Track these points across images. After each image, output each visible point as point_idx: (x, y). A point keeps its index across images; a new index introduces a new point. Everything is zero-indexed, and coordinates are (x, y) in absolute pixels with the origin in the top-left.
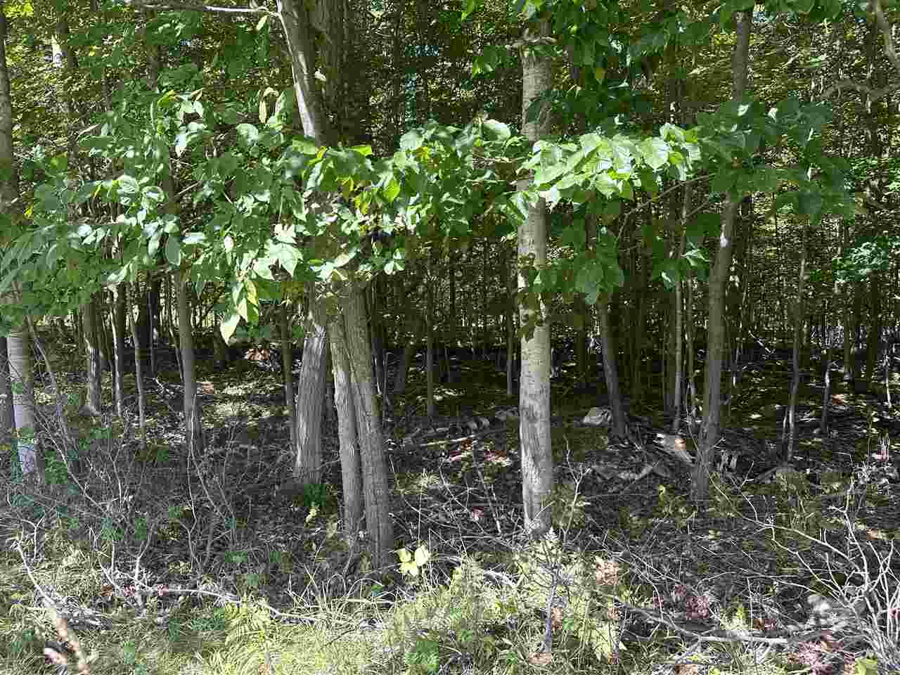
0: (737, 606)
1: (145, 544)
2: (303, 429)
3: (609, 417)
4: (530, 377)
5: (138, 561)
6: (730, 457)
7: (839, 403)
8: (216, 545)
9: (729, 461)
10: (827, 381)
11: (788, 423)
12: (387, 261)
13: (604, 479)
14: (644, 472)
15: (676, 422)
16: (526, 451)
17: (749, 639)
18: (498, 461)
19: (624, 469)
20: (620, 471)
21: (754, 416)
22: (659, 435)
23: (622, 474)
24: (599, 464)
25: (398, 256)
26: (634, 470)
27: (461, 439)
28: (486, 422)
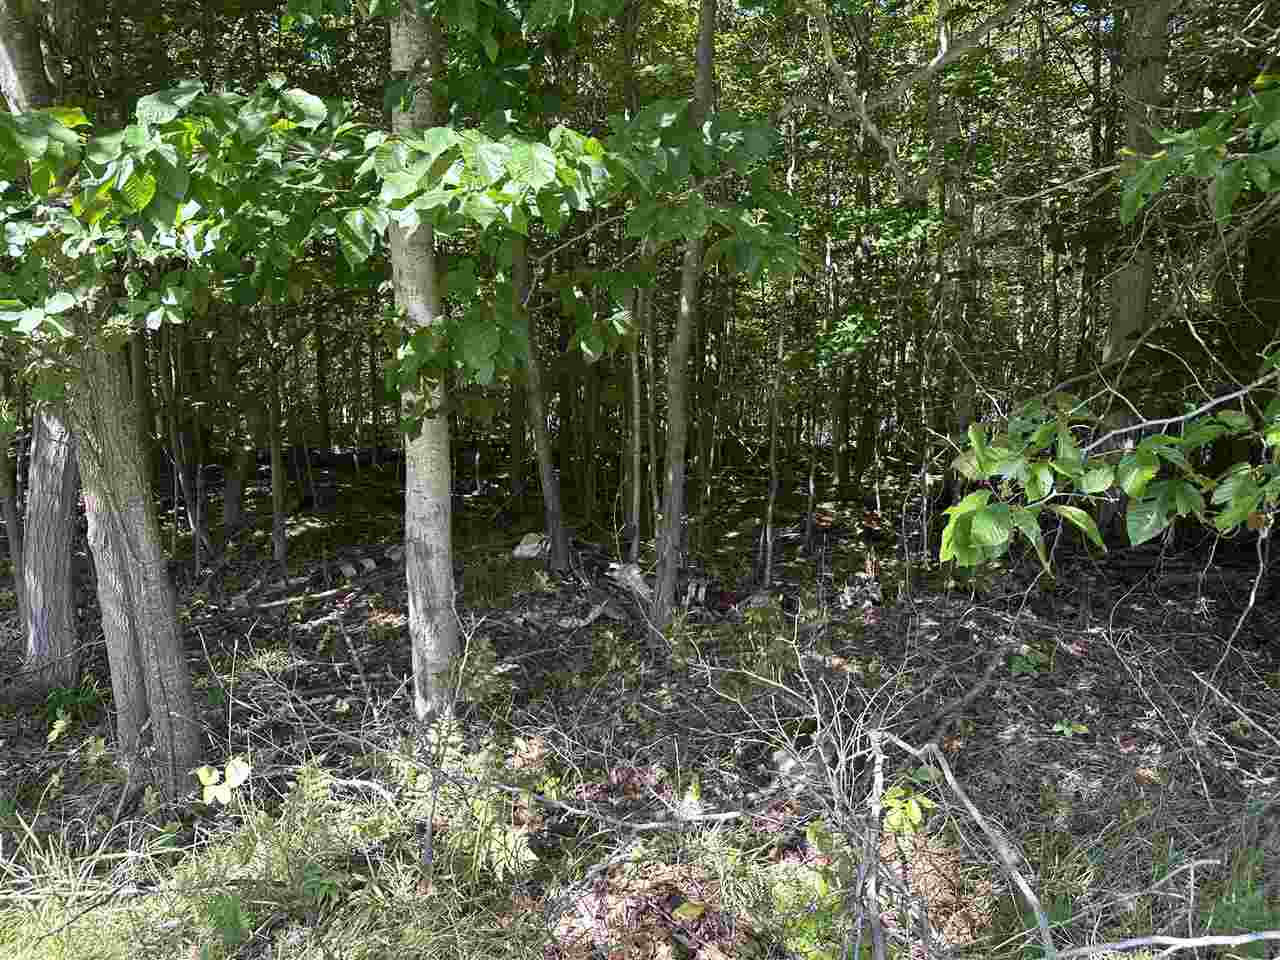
0: (691, 777)
3: (549, 546)
4: (418, 492)
6: (698, 587)
7: (825, 512)
9: (697, 592)
10: (812, 487)
11: (765, 541)
12: (152, 308)
13: (539, 631)
14: (592, 616)
15: (635, 547)
16: (414, 601)
17: (701, 818)
18: (386, 620)
19: (565, 615)
20: (560, 617)
21: (732, 535)
22: (612, 565)
23: (564, 621)
24: (532, 610)
25: (172, 300)
26: (579, 614)
27: (328, 593)
28: (370, 564)
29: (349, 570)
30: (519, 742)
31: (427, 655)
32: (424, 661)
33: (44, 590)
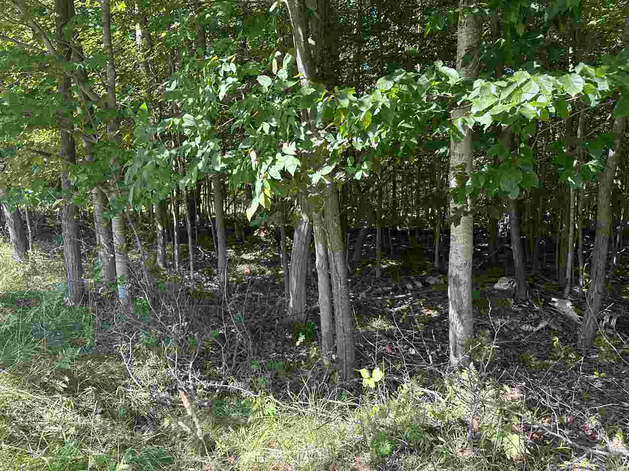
0: (617, 430)
1: (195, 354)
2: (294, 284)
3: (514, 285)
4: (457, 253)
5: (191, 365)
6: (611, 318)
8: (239, 357)
9: (610, 321)
12: (358, 170)
13: (509, 330)
14: (541, 326)
15: (567, 290)
16: (452, 307)
18: (429, 313)
19: (525, 323)
20: (522, 324)
22: (553, 299)
23: (524, 326)
24: (506, 318)
26: (533, 324)
27: (401, 296)
28: (419, 285)
29: (410, 286)
30: (506, 387)
31: (458, 335)
32: (455, 336)
33: (297, 282)
